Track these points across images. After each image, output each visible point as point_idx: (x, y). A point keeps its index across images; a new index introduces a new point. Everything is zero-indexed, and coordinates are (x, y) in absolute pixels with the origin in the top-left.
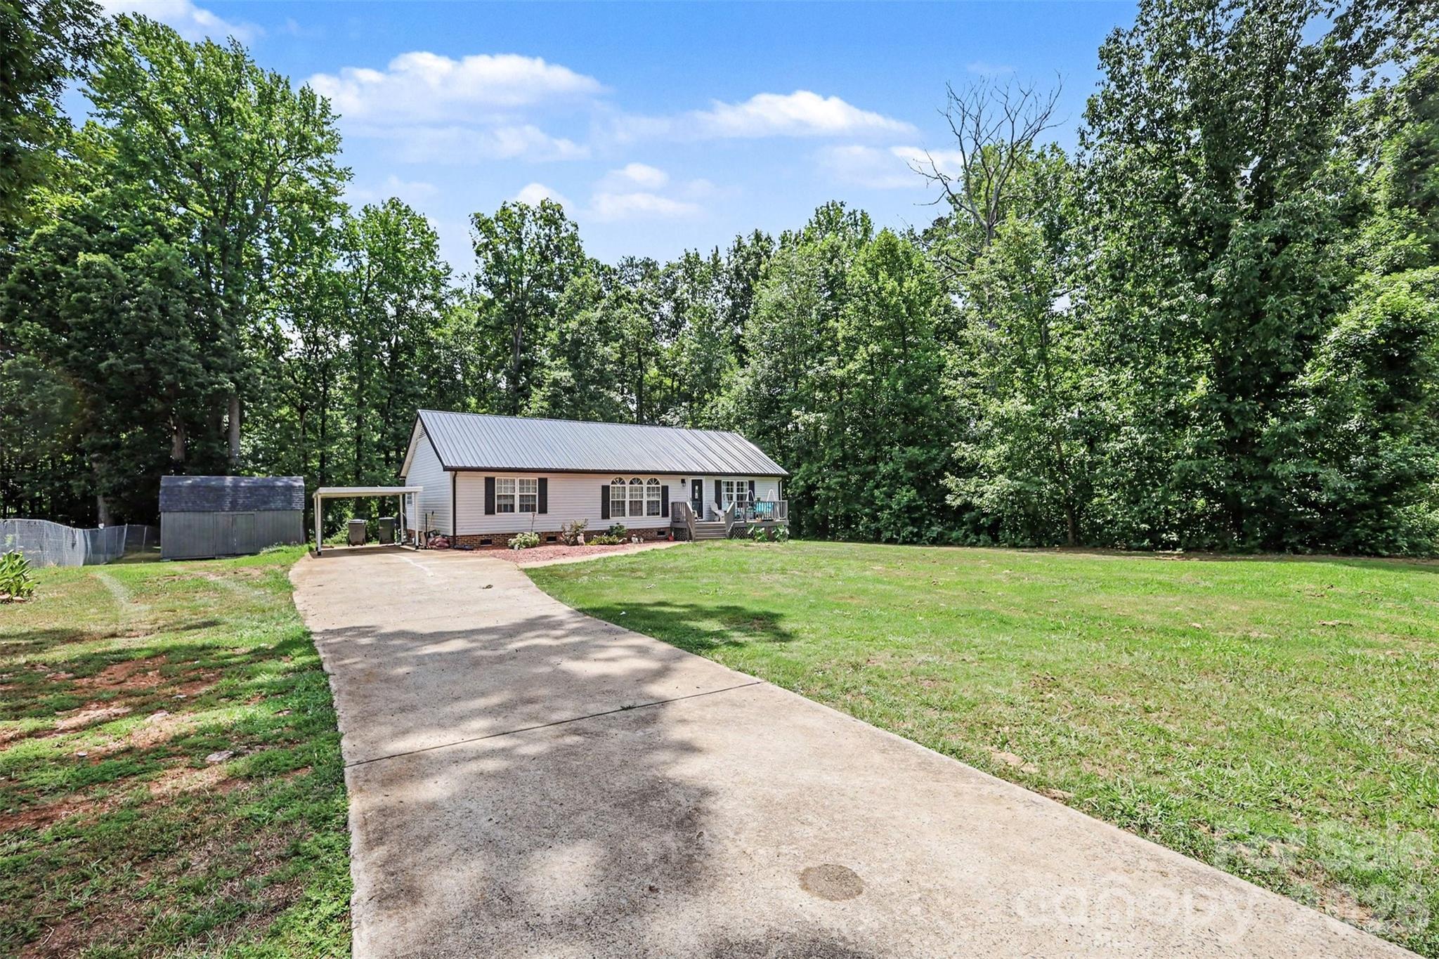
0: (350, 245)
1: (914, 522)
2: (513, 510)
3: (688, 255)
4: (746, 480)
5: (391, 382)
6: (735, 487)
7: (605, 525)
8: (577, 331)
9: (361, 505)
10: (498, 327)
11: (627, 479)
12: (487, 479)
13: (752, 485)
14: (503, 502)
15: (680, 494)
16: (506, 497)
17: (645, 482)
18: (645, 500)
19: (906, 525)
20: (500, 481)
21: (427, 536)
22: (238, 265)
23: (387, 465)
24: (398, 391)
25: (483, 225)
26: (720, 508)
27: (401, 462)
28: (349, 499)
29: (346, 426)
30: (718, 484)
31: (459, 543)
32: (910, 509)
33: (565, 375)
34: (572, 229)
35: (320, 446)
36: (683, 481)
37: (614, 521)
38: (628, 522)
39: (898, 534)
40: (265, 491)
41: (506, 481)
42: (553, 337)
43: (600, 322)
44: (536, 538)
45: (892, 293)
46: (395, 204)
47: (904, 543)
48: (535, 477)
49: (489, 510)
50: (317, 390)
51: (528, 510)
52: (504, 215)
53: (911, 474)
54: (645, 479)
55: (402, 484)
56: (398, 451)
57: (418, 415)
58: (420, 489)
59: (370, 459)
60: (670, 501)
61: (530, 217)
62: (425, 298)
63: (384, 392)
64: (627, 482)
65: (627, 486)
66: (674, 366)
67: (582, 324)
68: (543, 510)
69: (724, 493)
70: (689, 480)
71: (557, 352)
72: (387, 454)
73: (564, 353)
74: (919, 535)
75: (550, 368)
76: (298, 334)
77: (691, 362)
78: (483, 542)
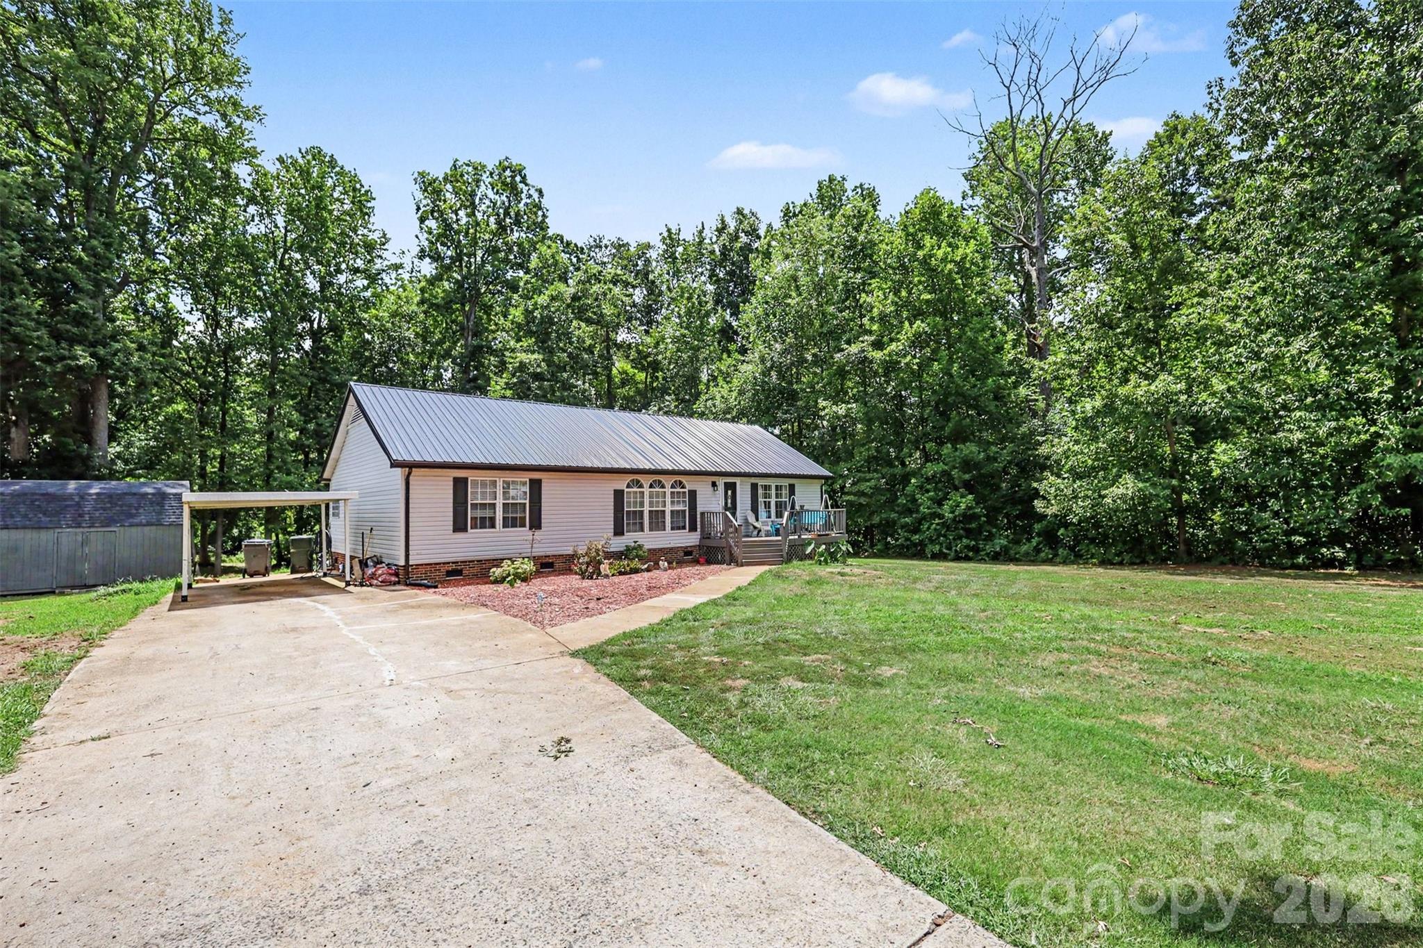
0: (261, 197)
1: (969, 533)
2: (493, 526)
3: (669, 231)
4: (785, 482)
5: (313, 369)
6: (773, 492)
7: (618, 544)
8: (547, 307)
9: (272, 516)
10: (445, 307)
11: (646, 481)
12: (456, 480)
13: (792, 488)
14: (479, 513)
15: (711, 501)
16: (483, 506)
17: (668, 485)
18: (668, 509)
19: (960, 538)
20: (475, 483)
21: (363, 564)
22: (110, 214)
23: (306, 466)
24: (323, 381)
25: (429, 186)
26: (757, 520)
27: (323, 464)
28: (259, 509)
29: (252, 418)
30: (754, 487)
31: (414, 578)
32: (968, 517)
33: (533, 358)
34: (536, 196)
35: (220, 444)
36: (714, 484)
37: (629, 539)
38: (649, 539)
39: (949, 548)
40: (133, 501)
41: (484, 484)
42: (517, 314)
43: (575, 298)
44: (529, 566)
45: (944, 260)
46: (317, 154)
47: (957, 559)
48: (526, 477)
49: (460, 525)
50: (216, 376)
51: (514, 526)
52: (454, 177)
53: (967, 477)
54: (668, 481)
55: (327, 487)
56: (320, 452)
57: (351, 390)
58: (352, 494)
59: (284, 461)
60: (699, 510)
61: (485, 178)
62: (356, 271)
63: (303, 379)
64: (646, 485)
65: (646, 490)
66: (657, 354)
67: (553, 298)
68: (536, 524)
69: (761, 500)
70: (721, 482)
71: (522, 330)
72: (307, 455)
73: (530, 333)
74: (976, 550)
75: (513, 350)
76: (197, 314)
77: (678, 350)
78: (449, 573)
